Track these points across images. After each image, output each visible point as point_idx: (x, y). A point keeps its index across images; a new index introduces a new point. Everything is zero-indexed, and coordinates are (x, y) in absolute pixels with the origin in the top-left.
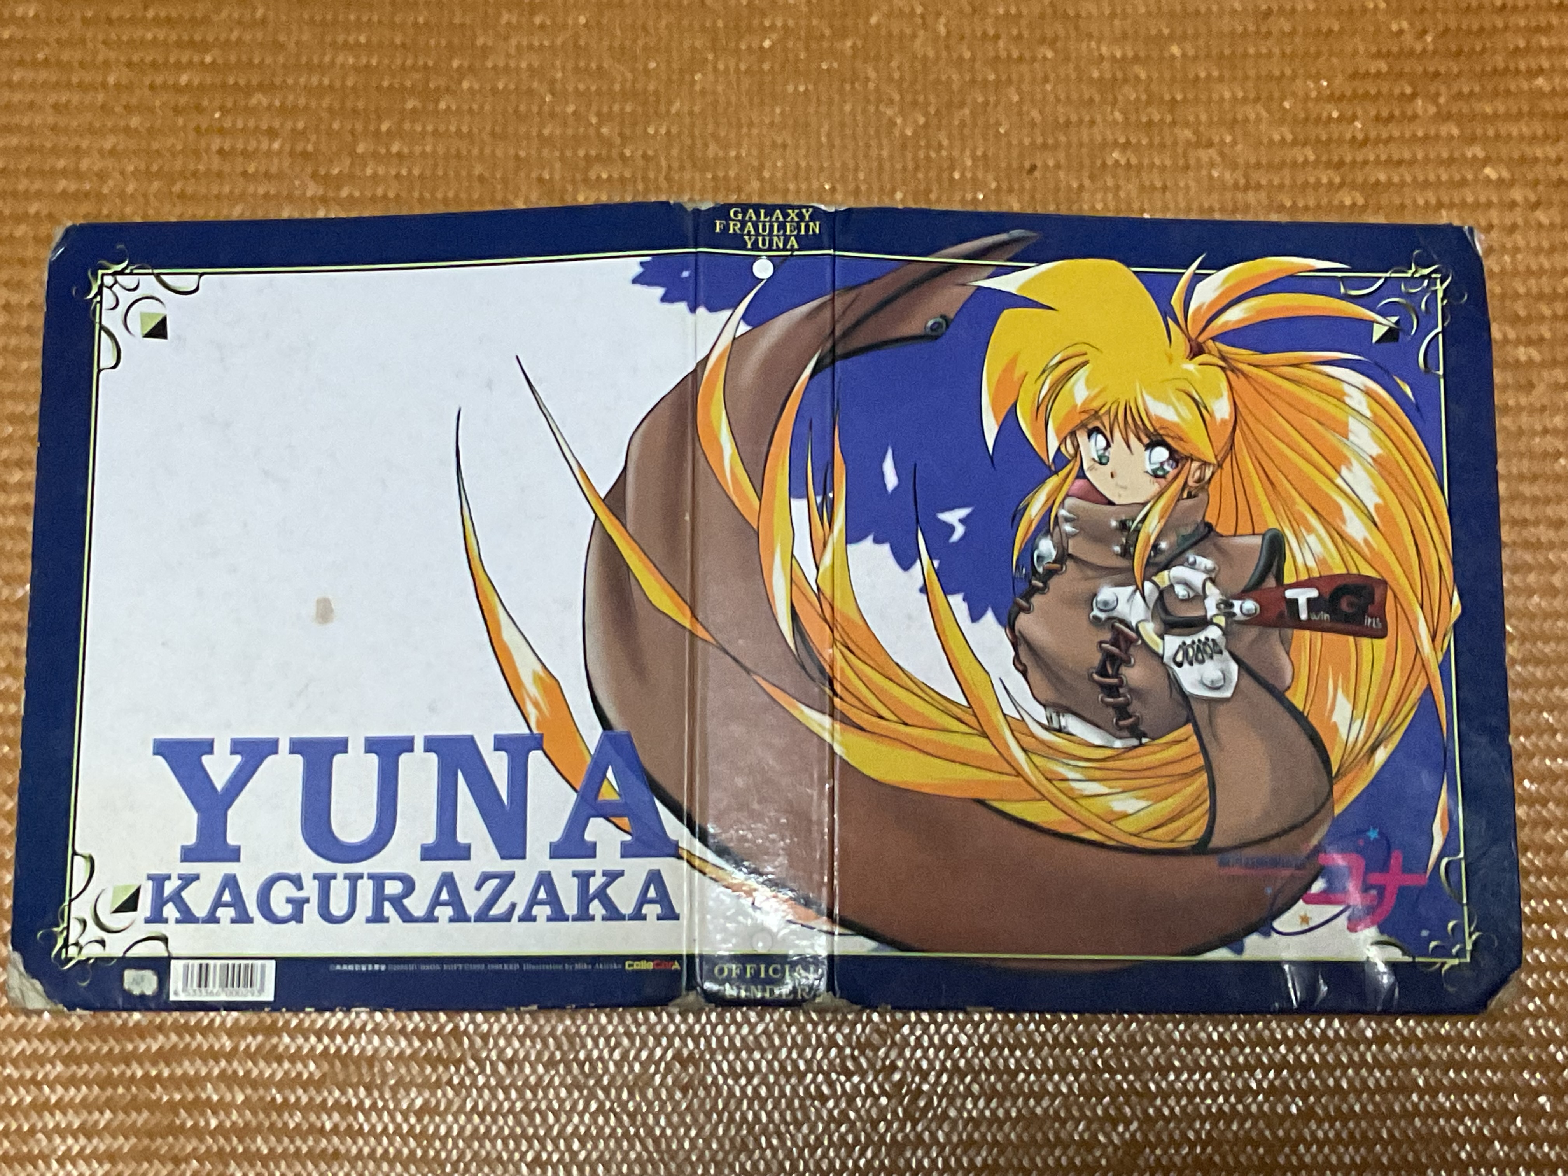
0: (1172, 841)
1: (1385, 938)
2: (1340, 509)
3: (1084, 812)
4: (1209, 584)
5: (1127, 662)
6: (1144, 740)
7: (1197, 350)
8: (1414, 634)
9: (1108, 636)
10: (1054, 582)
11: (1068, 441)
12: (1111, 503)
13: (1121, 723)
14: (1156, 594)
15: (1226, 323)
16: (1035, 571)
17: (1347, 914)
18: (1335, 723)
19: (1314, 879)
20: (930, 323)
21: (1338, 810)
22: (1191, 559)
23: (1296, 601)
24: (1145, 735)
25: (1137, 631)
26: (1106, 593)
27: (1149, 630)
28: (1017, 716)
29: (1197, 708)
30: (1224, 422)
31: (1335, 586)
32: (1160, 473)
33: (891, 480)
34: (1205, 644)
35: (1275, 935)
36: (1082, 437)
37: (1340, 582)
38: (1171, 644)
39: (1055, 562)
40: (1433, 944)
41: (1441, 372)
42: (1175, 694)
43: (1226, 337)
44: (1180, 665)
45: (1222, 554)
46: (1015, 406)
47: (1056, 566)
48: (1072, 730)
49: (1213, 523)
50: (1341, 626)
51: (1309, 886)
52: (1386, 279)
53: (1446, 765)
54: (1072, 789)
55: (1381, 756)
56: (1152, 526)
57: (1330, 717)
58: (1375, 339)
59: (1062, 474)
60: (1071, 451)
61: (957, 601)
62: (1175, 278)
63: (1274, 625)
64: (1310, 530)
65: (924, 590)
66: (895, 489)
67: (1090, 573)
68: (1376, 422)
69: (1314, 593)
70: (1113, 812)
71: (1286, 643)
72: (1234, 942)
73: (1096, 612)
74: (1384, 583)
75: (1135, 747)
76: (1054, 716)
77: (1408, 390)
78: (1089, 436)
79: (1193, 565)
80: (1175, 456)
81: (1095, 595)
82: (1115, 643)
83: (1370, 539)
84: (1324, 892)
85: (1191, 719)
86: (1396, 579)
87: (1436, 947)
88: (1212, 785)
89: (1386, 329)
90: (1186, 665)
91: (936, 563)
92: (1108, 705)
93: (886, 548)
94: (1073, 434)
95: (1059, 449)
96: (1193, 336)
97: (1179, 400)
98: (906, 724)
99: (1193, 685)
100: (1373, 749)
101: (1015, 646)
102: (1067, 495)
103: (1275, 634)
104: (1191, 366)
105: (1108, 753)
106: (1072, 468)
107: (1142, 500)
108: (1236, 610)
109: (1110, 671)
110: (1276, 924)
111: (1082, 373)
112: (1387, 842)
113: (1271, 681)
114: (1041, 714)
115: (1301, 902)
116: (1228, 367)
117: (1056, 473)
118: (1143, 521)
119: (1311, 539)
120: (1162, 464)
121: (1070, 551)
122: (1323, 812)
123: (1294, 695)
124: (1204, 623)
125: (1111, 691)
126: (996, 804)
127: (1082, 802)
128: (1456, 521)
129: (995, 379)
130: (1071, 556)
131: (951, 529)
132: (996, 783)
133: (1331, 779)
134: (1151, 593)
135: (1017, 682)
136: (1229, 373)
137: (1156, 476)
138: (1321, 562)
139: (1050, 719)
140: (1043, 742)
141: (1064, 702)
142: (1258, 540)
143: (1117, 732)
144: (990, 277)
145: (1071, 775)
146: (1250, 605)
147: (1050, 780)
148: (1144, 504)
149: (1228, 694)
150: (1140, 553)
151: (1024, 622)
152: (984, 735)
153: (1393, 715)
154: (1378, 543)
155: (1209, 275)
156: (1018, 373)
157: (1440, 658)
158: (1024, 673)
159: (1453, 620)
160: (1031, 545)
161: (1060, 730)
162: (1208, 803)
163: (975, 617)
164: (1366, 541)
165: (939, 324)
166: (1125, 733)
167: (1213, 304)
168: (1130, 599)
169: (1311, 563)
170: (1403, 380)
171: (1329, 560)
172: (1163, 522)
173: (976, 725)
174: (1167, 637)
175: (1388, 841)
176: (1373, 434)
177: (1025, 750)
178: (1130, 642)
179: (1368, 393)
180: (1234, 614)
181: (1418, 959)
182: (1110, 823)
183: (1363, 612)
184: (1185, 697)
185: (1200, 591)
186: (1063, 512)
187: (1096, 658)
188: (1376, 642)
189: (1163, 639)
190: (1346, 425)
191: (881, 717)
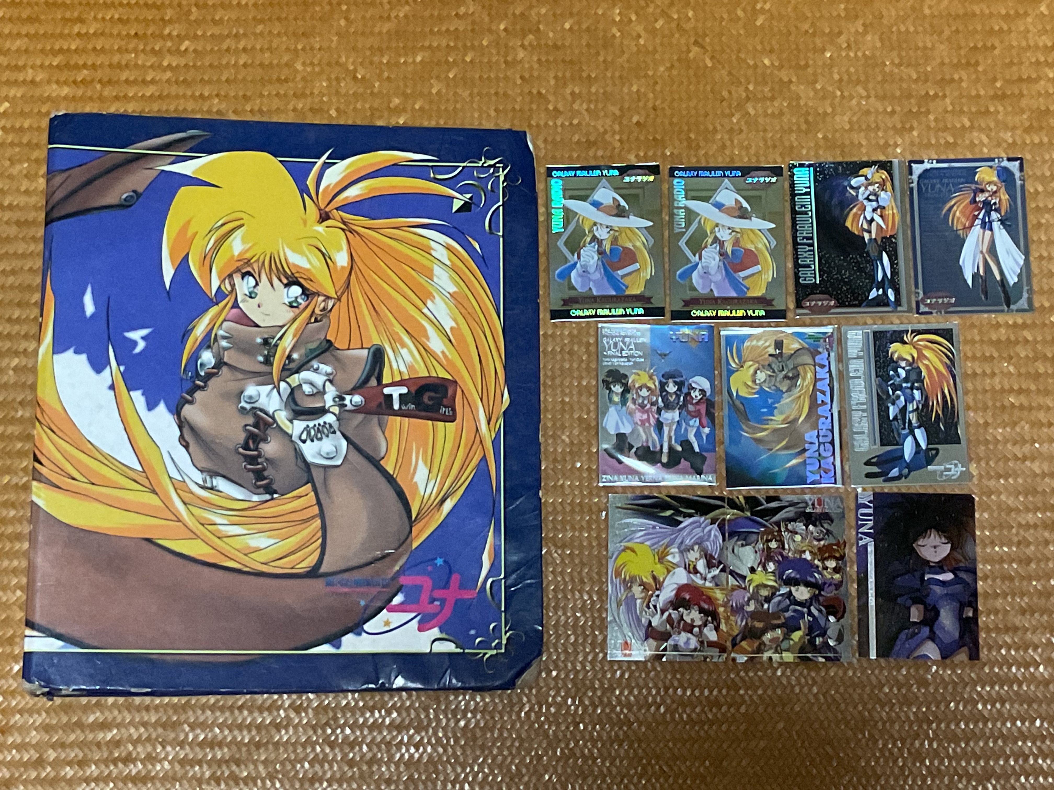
0: (292, 568)
1: (444, 636)
2: (425, 330)
3: (228, 547)
4: (328, 384)
5: (265, 440)
6: (275, 496)
7: (324, 217)
8: (476, 420)
9: (250, 420)
10: (212, 382)
11: (227, 281)
12: (257, 326)
13: (259, 483)
14: (289, 390)
15: (347, 197)
16: (198, 375)
17: (419, 618)
18: (416, 483)
19: (395, 595)
20: (124, 196)
21: (415, 545)
22: (315, 366)
23: (391, 396)
24: (276, 492)
25: (273, 418)
26: (251, 390)
27: (282, 417)
28: (181, 479)
29: (315, 473)
30: (343, 267)
31: (419, 385)
32: (295, 304)
33: (90, 308)
34: (324, 426)
35: (364, 635)
36: (237, 279)
37: (423, 382)
38: (299, 426)
39: (213, 368)
40: (478, 640)
41: (501, 234)
42: (300, 463)
43: (347, 207)
44: (304, 442)
45: (338, 362)
46: (187, 255)
47: (215, 371)
48: (221, 488)
49: (333, 340)
50: (423, 414)
51: (391, 600)
52: (464, 167)
53: (494, 513)
54: (220, 531)
55: (448, 505)
56: (287, 343)
57: (412, 478)
58: (454, 210)
59: (222, 304)
60: (229, 288)
61: (137, 396)
62: (310, 165)
63: (375, 414)
64: (404, 345)
65: (112, 387)
66: (93, 315)
67: (240, 376)
68: (454, 269)
69: (404, 390)
70: (249, 547)
71: (381, 425)
72: (335, 639)
73: (243, 404)
74: (455, 382)
75: (267, 501)
76: (208, 478)
77: (477, 246)
78: (243, 279)
79: (316, 370)
80: (306, 293)
81: (242, 392)
82: (256, 425)
83: (446, 351)
84: (402, 603)
85: (310, 480)
86: (464, 381)
87: (480, 642)
88: (324, 528)
89: (462, 202)
90: (308, 442)
91: (122, 368)
92: (249, 470)
93: (84, 357)
94: (230, 276)
95: (219, 287)
96: (322, 207)
97: (310, 252)
98: (93, 484)
99: (314, 457)
100: (443, 501)
101: (180, 427)
102: (225, 320)
103: (375, 419)
104: (320, 228)
105: (246, 505)
106: (229, 301)
107: (281, 324)
108: (347, 402)
109: (252, 446)
110: (366, 627)
111: (238, 233)
112: (449, 568)
113: (370, 453)
114: (198, 477)
115: (385, 611)
116: (347, 228)
117: (217, 304)
118: (281, 338)
119: (404, 352)
120: (296, 298)
121: (226, 360)
122: (404, 546)
123: (387, 462)
124: (323, 411)
125: (252, 460)
126: (160, 542)
127: (225, 539)
128: (508, 339)
129: (174, 235)
130: (226, 364)
131: (135, 343)
132: (162, 526)
133: (411, 523)
134: (285, 389)
135: (181, 454)
136: (347, 233)
137: (291, 306)
138: (410, 368)
139: (205, 481)
140: (199, 498)
141: (215, 468)
142: (365, 352)
143: (255, 489)
144: (172, 163)
145: (218, 520)
146: (357, 399)
147: (203, 525)
148: (282, 327)
149: (339, 462)
150: (278, 361)
151: (188, 410)
152: (154, 492)
153: (457, 478)
154: (452, 354)
155: (335, 163)
156: (190, 233)
157: (493, 436)
158: (187, 447)
159: (503, 410)
160: (195, 356)
161: (212, 488)
162: (320, 540)
163: (151, 406)
164: (443, 352)
165: (132, 197)
166: (261, 490)
167: (337, 184)
168: (269, 395)
169: (403, 369)
170: (474, 239)
171: (416, 367)
172: (295, 339)
173: (148, 485)
174: (295, 422)
175: (450, 566)
176: (451, 278)
177: (185, 504)
178: (268, 425)
179: (448, 248)
180: (346, 406)
181: (467, 651)
182: (246, 555)
183: (440, 404)
184: (307, 466)
185: (321, 387)
186: (221, 333)
187: (241, 437)
188: (448, 424)
189: (292, 423)
190: (432, 270)
191: (74, 479)
